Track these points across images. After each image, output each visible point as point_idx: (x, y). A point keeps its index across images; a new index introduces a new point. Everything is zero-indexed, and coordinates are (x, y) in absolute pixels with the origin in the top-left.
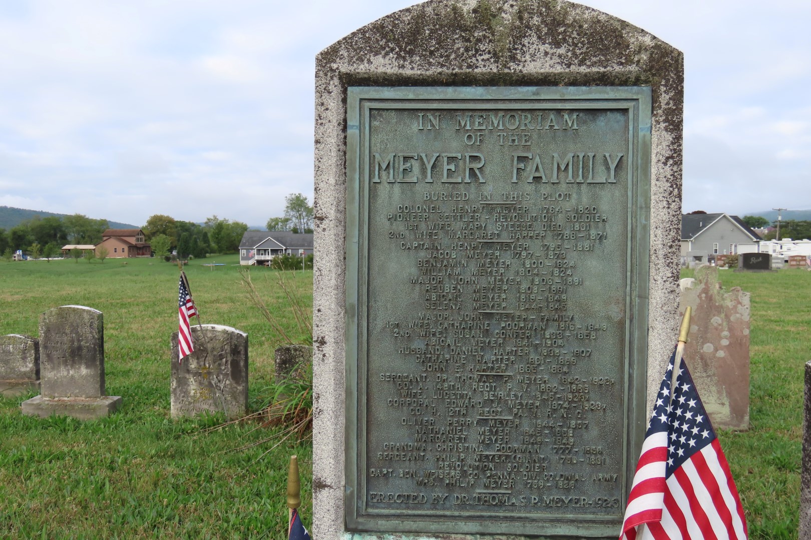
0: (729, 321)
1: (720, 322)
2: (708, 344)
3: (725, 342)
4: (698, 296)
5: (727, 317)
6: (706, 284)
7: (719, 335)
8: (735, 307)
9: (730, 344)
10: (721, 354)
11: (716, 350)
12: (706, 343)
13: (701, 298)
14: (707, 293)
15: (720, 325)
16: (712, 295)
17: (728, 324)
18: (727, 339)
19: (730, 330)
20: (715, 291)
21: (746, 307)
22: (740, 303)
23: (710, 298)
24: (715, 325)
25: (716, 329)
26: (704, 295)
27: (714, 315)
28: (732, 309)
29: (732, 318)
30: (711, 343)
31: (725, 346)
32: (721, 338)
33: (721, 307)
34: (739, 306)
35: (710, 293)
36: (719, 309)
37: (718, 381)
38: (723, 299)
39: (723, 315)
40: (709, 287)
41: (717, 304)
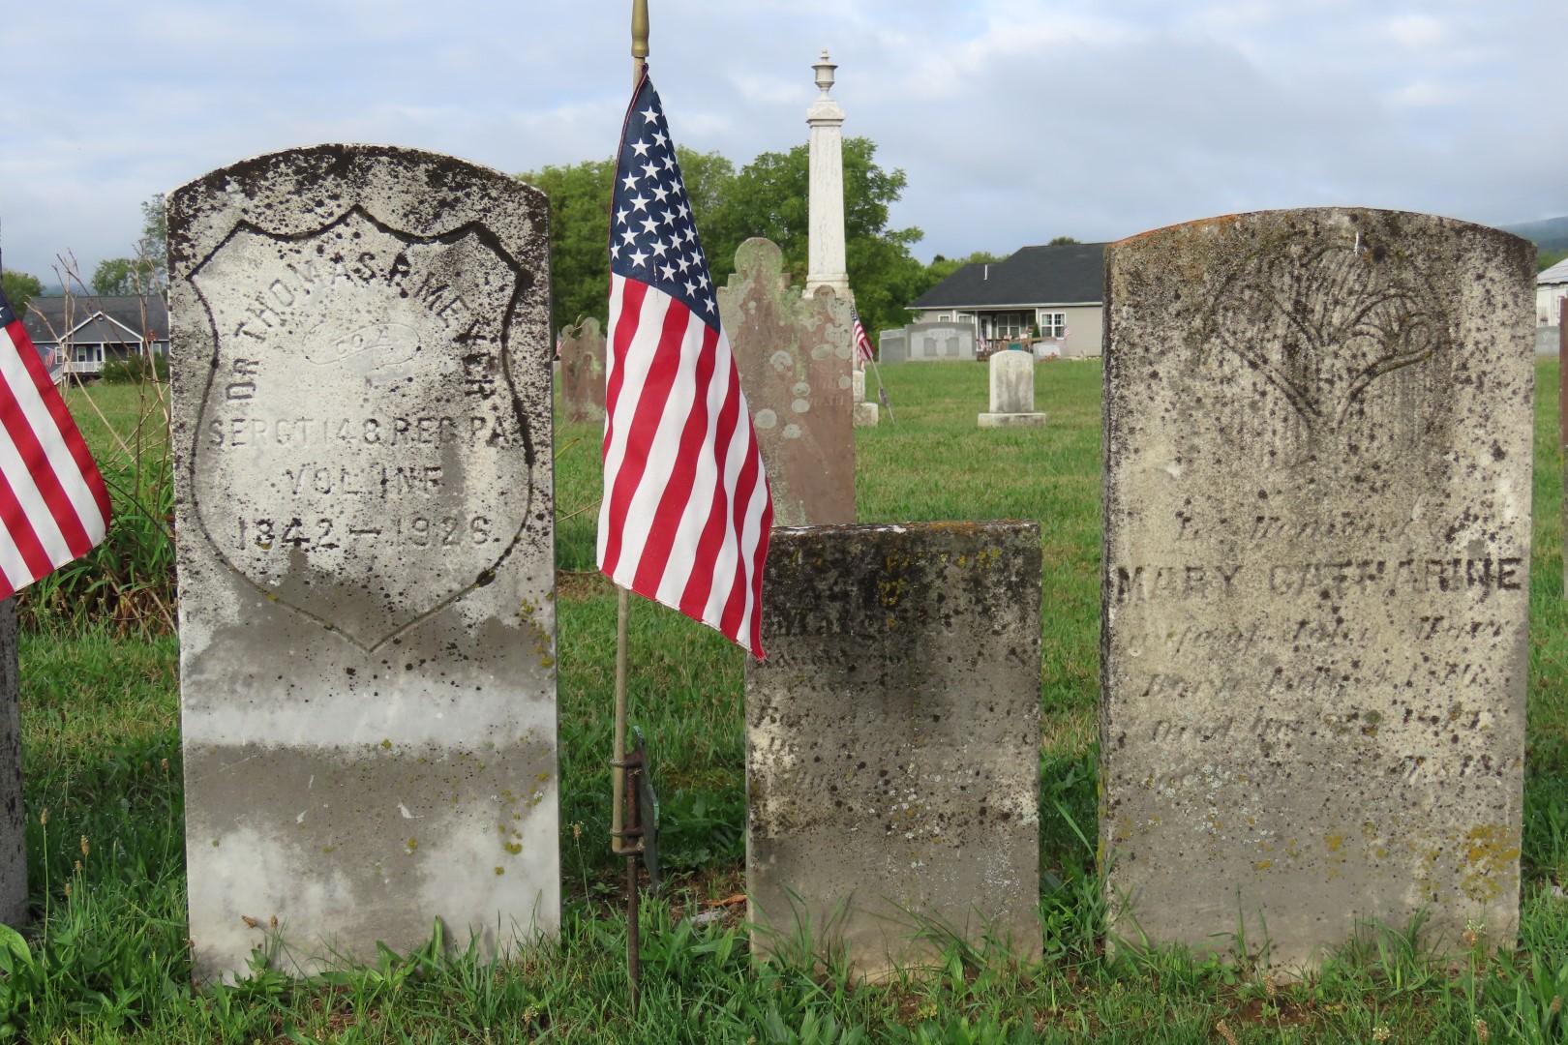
0: (808, 361)
1: (789, 361)
2: (765, 411)
3: (801, 406)
4: (741, 306)
5: (804, 350)
6: (757, 279)
7: (788, 390)
8: (821, 329)
9: (812, 409)
10: (793, 431)
11: (782, 423)
12: (761, 408)
13: (746, 311)
14: (758, 300)
15: (789, 369)
16: (770, 303)
17: (807, 367)
18: (805, 398)
19: (811, 379)
20: (778, 296)
21: (843, 328)
22: (832, 321)
23: (766, 312)
24: (780, 368)
25: (782, 377)
26: (752, 304)
27: (776, 348)
28: (814, 333)
29: (815, 354)
30: (772, 408)
31: (801, 415)
32: (792, 397)
33: (791, 329)
34: (829, 326)
35: (767, 298)
36: (788, 334)
37: (789, 491)
38: (795, 313)
39: (795, 347)
40: (763, 286)
41: (782, 323)
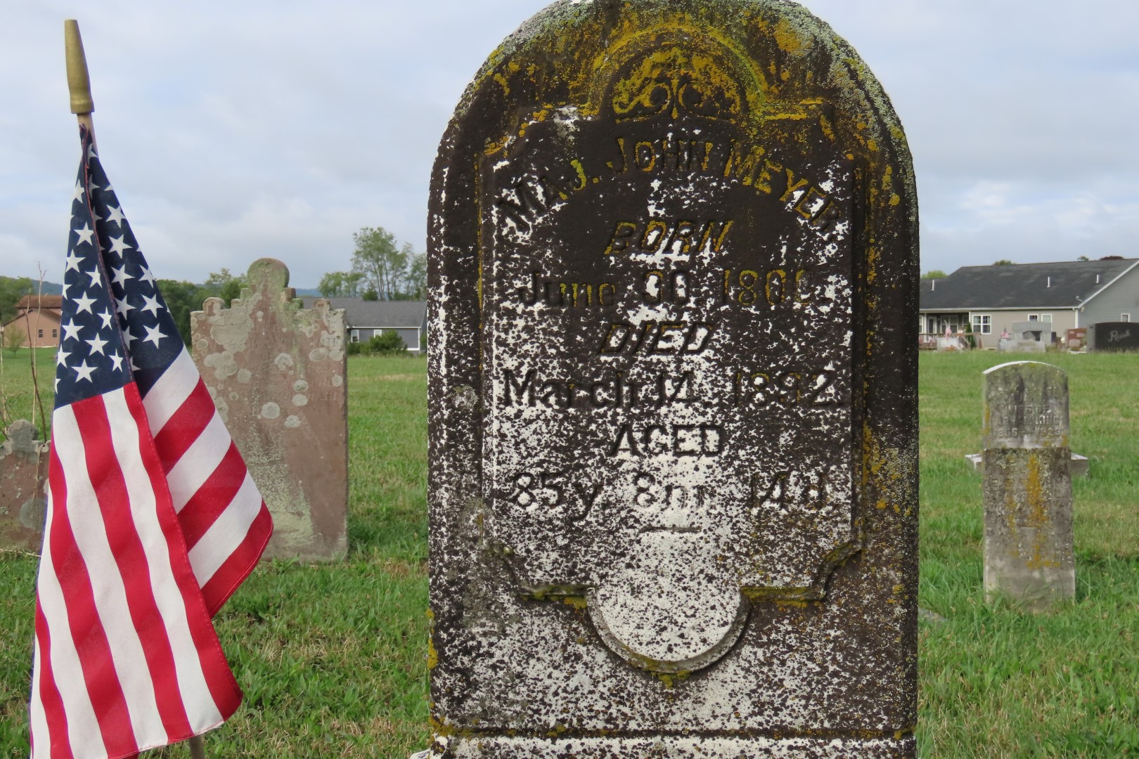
0: (306, 363)
1: (291, 363)
2: (270, 404)
3: (300, 400)
4: (250, 315)
5: (303, 353)
6: (264, 292)
7: (290, 387)
8: (317, 335)
9: (310, 403)
10: (293, 421)
11: (285, 414)
12: (267, 401)
13: (255, 319)
14: (265, 310)
15: (290, 368)
16: (274, 313)
17: (306, 368)
18: (303, 394)
19: (309, 377)
20: (281, 307)
21: (336, 335)
22: (326, 328)
23: (271, 321)
24: (283, 368)
25: (285, 376)
26: (260, 314)
27: (280, 351)
28: (312, 339)
29: (311, 356)
30: (276, 401)
31: (301, 408)
32: (293, 393)
33: (291, 335)
34: (324, 333)
35: (272, 309)
36: (290, 340)
37: (290, 472)
38: (296, 321)
39: (295, 351)
40: (269, 299)
41: (285, 330)
